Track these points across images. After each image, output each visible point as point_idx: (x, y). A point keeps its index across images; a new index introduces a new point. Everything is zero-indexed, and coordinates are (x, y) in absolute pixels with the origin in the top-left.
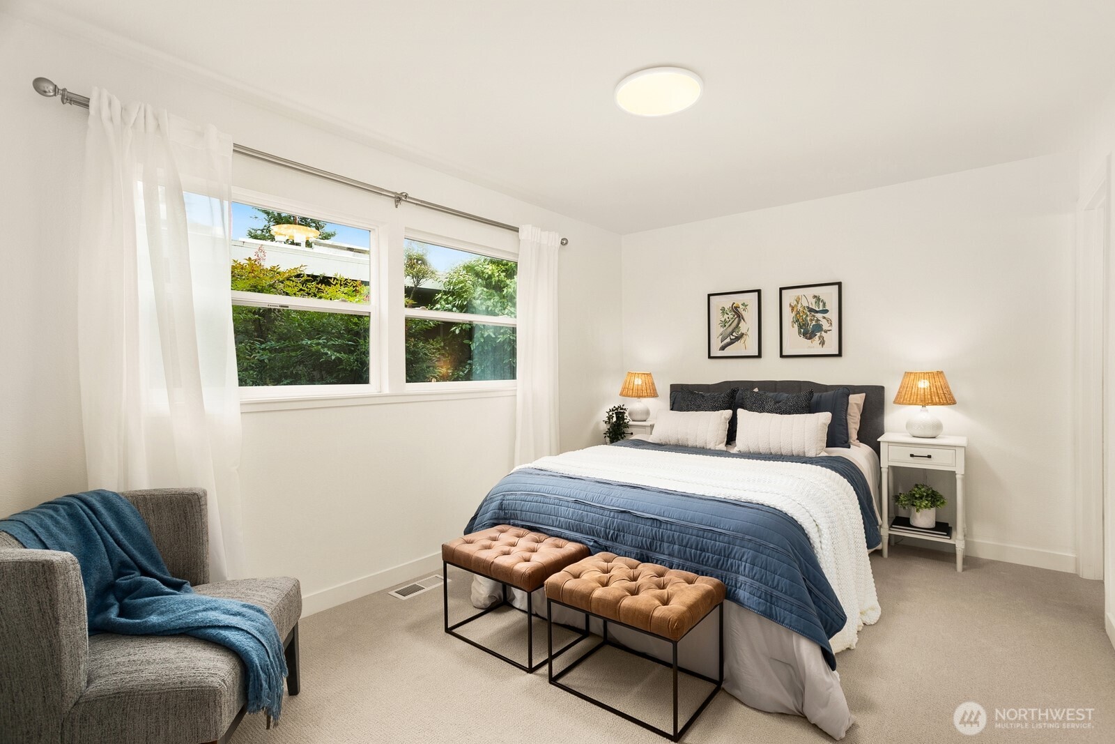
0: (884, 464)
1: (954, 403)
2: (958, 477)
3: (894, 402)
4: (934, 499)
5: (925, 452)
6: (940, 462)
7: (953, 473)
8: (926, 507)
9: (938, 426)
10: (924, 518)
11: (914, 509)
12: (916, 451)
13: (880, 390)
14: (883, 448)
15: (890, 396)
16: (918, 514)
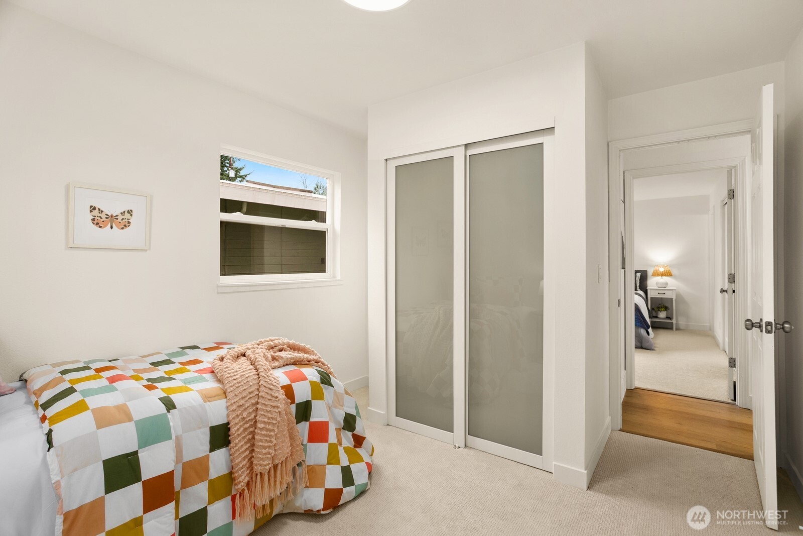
0: (649, 297)
1: (672, 276)
2: (674, 300)
3: (652, 276)
4: (666, 308)
5: (664, 292)
6: (668, 295)
7: (672, 299)
8: (663, 311)
9: (667, 284)
10: (662, 315)
11: (659, 312)
12: (660, 292)
13: (646, 272)
14: (649, 291)
15: (650, 273)
16: (661, 313)
